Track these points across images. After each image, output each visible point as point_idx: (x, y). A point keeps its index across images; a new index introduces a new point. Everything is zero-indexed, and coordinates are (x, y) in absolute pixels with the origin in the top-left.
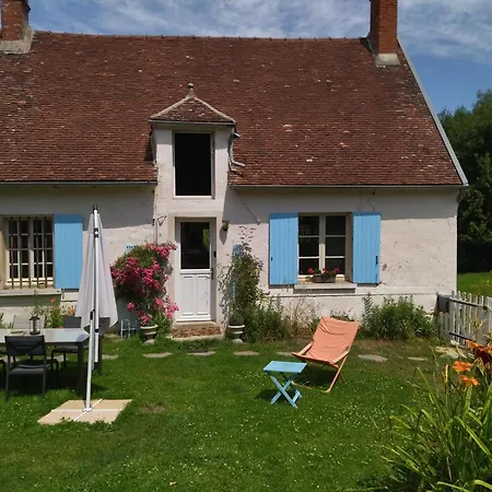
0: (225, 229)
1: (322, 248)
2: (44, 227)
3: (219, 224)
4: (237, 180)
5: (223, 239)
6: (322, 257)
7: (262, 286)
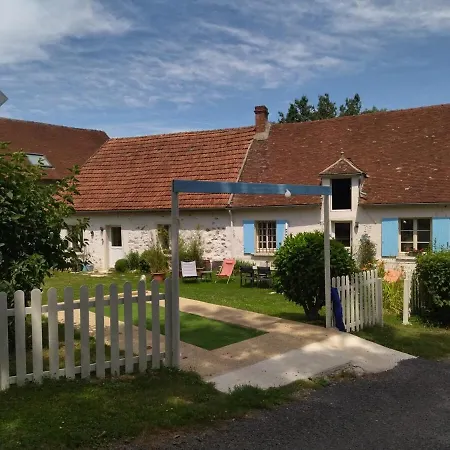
0: (357, 227)
1: (415, 237)
2: (273, 225)
3: (354, 225)
4: (363, 201)
5: (356, 232)
6: (415, 242)
7: (378, 257)
